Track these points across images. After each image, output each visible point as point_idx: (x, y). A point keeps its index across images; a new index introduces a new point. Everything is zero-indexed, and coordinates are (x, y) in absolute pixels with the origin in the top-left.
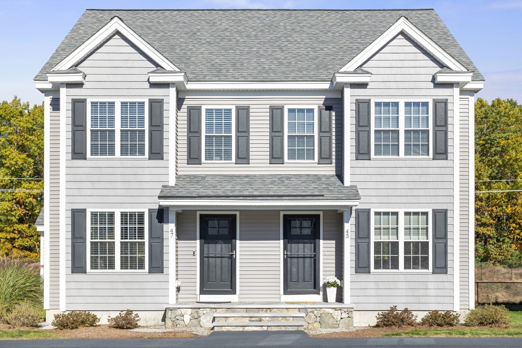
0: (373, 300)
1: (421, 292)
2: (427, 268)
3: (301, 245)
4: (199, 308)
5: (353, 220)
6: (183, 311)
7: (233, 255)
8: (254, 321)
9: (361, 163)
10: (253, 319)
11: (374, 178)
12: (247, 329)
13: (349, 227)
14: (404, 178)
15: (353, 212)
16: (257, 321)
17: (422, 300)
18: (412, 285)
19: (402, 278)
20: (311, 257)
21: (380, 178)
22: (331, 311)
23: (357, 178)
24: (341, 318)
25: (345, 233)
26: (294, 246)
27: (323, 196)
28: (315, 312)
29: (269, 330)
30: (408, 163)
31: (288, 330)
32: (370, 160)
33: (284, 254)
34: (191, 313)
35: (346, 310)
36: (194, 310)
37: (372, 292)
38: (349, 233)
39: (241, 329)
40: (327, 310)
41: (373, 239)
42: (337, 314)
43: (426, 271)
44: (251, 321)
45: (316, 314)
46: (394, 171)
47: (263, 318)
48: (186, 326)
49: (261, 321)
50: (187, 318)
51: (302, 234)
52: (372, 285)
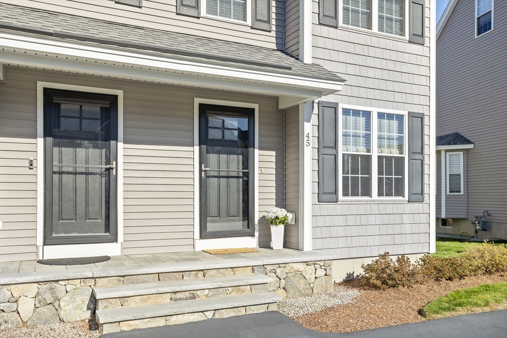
0: (342, 242)
1: (397, 229)
2: (403, 195)
3: (223, 157)
4: (57, 281)
5: (314, 119)
6: (16, 291)
7: (112, 169)
8: (180, 299)
9: (325, 31)
10: (179, 296)
11: (342, 57)
12: (174, 320)
14: (378, 63)
15: (316, 106)
16: (187, 299)
17: (398, 239)
18: (386, 219)
19: (375, 209)
20: (238, 177)
21: (350, 59)
22: (301, 267)
23: (320, 53)
24: (316, 278)
25: (306, 139)
26: (213, 157)
27: (290, 69)
28: (279, 271)
29: (217, 316)
30: (382, 43)
31: (251, 312)
32: (336, 28)
33: (201, 171)
34: (38, 294)
35: (322, 264)
36: (44, 287)
37: (340, 231)
38: (311, 138)
39: (161, 322)
40: (297, 267)
41: (341, 151)
42: (311, 271)
43: (400, 198)
44: (176, 300)
45: (279, 275)
46: (366, 51)
47: (198, 292)
48: (24, 323)
49: (193, 297)
50: (26, 307)
52: (340, 220)
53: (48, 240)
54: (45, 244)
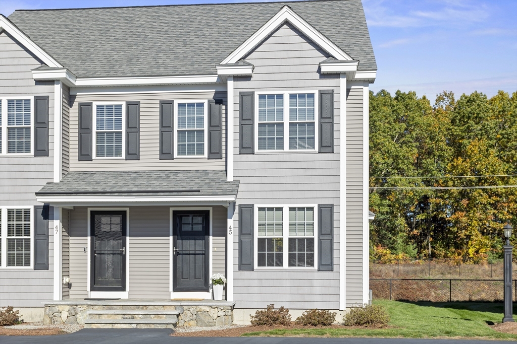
0: (257, 298)
1: (306, 290)
2: (312, 265)
3: (192, 242)
4: (77, 305)
5: (236, 216)
6: (60, 308)
7: (123, 251)
8: (126, 318)
9: (245, 157)
10: (126, 316)
11: (258, 173)
12: (116, 326)
13: (232, 223)
14: (289, 172)
15: (237, 208)
16: (130, 318)
17: (307, 298)
18: (297, 283)
19: (287, 275)
20: (202, 254)
21: (263, 173)
22: (207, 309)
23: (240, 173)
24: (218, 317)
25: (228, 230)
26: (186, 242)
27: (199, 191)
28: (191, 310)
29: (138, 327)
30: (293, 157)
31: (157, 328)
32: (254, 154)
33: (173, 251)
34: (69, 310)
35: (222, 308)
36: (71, 307)
37: (256, 290)
38: (232, 229)
39: (110, 326)
40: (204, 308)
41: (257, 235)
42: (214, 312)
43: (311, 268)
44: (124, 318)
45: (192, 312)
46: (279, 165)
47: (136, 316)
48: (64, 323)
49: (133, 318)
50: (64, 315)
51: (194, 230)
52: (256, 283)
53: (92, 289)
54: (91, 290)
